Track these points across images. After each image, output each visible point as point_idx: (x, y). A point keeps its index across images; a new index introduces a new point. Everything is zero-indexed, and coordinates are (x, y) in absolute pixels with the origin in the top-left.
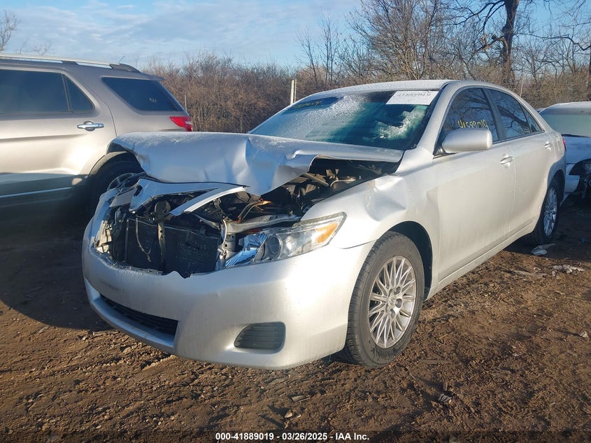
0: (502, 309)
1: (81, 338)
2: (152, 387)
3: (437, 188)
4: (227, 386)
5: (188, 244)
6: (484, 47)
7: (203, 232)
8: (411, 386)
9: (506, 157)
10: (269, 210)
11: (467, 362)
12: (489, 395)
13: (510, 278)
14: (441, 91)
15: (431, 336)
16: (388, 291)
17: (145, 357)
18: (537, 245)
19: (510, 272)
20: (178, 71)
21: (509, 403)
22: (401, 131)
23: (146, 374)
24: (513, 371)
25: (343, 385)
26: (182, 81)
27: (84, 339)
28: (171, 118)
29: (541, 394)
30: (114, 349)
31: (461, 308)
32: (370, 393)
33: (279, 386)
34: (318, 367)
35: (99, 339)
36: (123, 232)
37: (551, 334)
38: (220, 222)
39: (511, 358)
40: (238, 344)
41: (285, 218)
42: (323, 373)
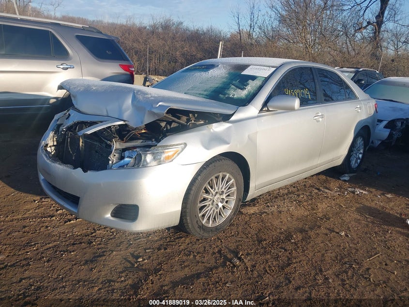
0: (301, 212)
1: (35, 201)
2: (67, 235)
3: (257, 133)
4: (111, 239)
5: (96, 152)
6: (360, 29)
7: (104, 145)
8: (219, 252)
9: (319, 115)
10: (145, 137)
11: (260, 241)
12: (263, 262)
13: (316, 193)
14: (278, 68)
15: (246, 223)
16: (214, 193)
17: (69, 217)
18: (344, 174)
19: (318, 189)
20: (145, 28)
21: (273, 268)
22: (243, 94)
23: (66, 227)
24: (286, 250)
25: (179, 246)
26: (148, 35)
27: (36, 202)
28: (120, 65)
29: (295, 265)
30: (53, 210)
31: (273, 209)
32: (193, 253)
33: (142, 243)
34: (170, 234)
35: (45, 203)
36: (64, 140)
37: (323, 230)
38: (111, 141)
39: (289, 242)
40: (113, 214)
41: (150, 143)
42: (171, 238)
